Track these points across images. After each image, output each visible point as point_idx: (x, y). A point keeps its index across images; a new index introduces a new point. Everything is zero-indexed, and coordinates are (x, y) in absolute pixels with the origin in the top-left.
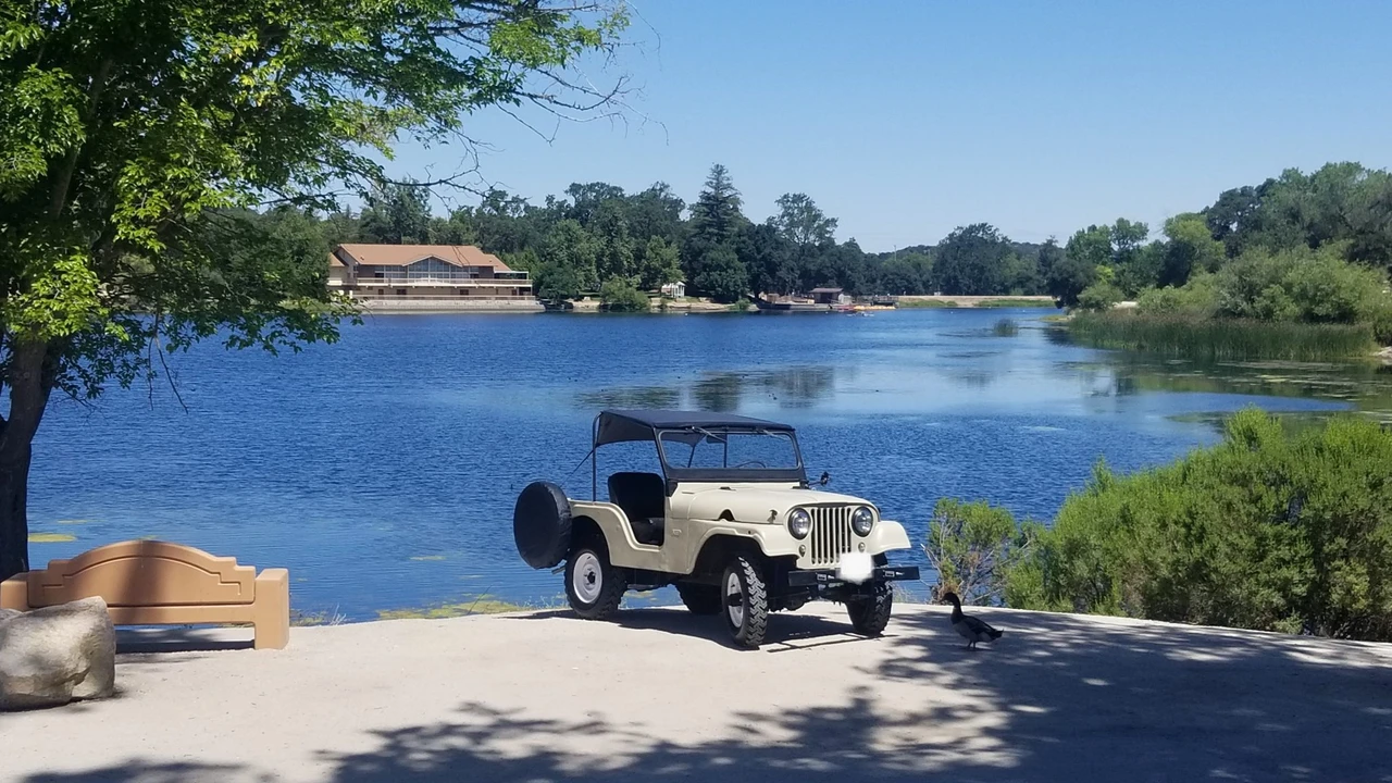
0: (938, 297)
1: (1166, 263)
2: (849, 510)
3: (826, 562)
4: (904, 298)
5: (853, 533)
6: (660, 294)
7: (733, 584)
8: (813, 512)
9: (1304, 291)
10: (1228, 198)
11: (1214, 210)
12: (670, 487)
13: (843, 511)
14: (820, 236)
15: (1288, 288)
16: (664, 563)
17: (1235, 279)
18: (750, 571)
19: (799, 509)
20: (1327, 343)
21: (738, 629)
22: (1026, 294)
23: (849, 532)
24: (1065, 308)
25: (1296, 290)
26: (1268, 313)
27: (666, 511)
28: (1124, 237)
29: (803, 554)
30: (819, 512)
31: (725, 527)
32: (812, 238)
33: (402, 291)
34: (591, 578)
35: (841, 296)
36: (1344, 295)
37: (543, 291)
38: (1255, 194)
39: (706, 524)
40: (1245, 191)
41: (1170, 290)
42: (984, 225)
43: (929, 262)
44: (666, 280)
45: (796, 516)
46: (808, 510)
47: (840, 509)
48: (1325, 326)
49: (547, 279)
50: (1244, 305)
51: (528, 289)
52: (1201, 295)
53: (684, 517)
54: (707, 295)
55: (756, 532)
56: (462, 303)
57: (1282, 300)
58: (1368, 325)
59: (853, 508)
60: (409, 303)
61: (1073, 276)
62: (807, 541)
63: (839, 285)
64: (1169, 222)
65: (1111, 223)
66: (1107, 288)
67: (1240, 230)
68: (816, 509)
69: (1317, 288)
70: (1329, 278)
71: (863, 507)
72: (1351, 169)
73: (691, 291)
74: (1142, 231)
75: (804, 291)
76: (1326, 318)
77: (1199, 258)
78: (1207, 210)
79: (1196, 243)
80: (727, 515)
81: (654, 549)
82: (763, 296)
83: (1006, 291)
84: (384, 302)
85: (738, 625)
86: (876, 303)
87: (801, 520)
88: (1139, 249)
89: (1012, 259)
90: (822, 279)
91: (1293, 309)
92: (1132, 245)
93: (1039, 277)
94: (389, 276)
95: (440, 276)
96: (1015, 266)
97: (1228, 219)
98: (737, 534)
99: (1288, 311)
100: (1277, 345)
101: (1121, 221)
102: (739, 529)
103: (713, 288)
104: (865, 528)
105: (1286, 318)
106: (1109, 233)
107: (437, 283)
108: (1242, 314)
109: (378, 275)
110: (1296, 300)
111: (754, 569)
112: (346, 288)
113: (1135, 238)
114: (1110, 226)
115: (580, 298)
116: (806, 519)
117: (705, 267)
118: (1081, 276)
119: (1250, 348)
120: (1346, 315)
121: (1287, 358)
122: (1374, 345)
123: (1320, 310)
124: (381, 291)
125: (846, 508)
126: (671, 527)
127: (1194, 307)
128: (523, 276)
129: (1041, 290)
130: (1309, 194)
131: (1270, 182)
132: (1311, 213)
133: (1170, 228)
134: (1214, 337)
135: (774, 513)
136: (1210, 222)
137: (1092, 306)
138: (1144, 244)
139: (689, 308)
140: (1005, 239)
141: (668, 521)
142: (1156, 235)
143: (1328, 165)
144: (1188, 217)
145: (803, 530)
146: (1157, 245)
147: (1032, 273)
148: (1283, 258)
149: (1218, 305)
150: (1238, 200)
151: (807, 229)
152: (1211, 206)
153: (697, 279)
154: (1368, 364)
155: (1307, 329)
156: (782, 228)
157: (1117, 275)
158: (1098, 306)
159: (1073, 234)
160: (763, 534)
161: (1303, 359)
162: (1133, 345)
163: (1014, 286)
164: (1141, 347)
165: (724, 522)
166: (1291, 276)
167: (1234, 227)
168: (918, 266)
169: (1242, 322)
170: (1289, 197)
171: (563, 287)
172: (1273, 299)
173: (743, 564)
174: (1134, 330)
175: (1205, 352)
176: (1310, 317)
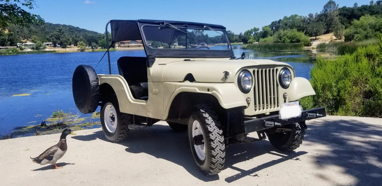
0: (222, 44)
1: (263, 35)
2: (277, 70)
3: (264, 108)
4: (216, 44)
5: (280, 87)
6: (174, 45)
7: (196, 128)
8: (254, 72)
9: (290, 37)
10: (273, 23)
11: (271, 25)
12: (150, 61)
13: (273, 71)
14: (201, 34)
15: (288, 37)
16: (149, 112)
17: (277, 36)
18: (210, 120)
19: (245, 70)
20: (295, 46)
21: (202, 162)
22: (237, 42)
23: (277, 85)
24: (245, 44)
25: (289, 37)
26: (284, 42)
27: (148, 77)
28: (255, 31)
29: (249, 104)
30: (258, 71)
31: (189, 87)
32: (200, 34)
33: (128, 46)
34: (113, 118)
35: (205, 44)
36: (298, 37)
37: (153, 46)
38: (278, 22)
39: (175, 85)
40: (276, 22)
41: (265, 39)
42: (229, 31)
43: (220, 38)
44: (175, 43)
45: (243, 76)
46: (251, 70)
47: (272, 69)
48: (295, 43)
49: (154, 43)
50: (279, 40)
51: (150, 45)
52: (270, 40)
53: (160, 81)
54: (182, 45)
55: (215, 89)
56: (139, 48)
57: (287, 39)
58: (302, 43)
59: (280, 68)
60: (130, 49)
61: (246, 38)
62: (251, 94)
63: (205, 42)
64: (263, 28)
65: (253, 28)
66: (253, 40)
67: (275, 29)
68: (256, 70)
69: (293, 37)
70: (295, 34)
71: (285, 68)
72: (296, 16)
73: (179, 44)
74: (258, 29)
75: (199, 44)
76: (295, 42)
77: (269, 34)
78: (269, 25)
79: (268, 31)
80: (190, 78)
81: (143, 103)
82: (192, 45)
83: (233, 42)
84: (126, 48)
85: (202, 159)
86: (211, 45)
87: (247, 79)
88: (258, 33)
89: (234, 36)
90: (202, 41)
91: (289, 41)
92: (256, 32)
93: (239, 40)
94: (126, 44)
95: (135, 43)
96: (235, 38)
97: (273, 27)
98: (198, 91)
99: (287, 41)
100: (286, 47)
101: (254, 28)
102: (200, 88)
103: (183, 44)
104: (287, 83)
105: (287, 42)
106: (252, 30)
107: (135, 45)
108: (279, 42)
109: (124, 44)
110: (289, 39)
111: (213, 119)
112: (119, 46)
113: (257, 31)
114: (253, 29)
115: (160, 47)
116: (250, 78)
117: (181, 40)
118: (247, 38)
119: (281, 48)
120: (298, 41)
121: (288, 49)
122: (304, 46)
123: (294, 40)
124: (125, 46)
125: (275, 69)
126: (152, 87)
127: (270, 42)
128: (150, 43)
129: (240, 42)
130: (289, 20)
131: (280, 20)
132: (289, 24)
133: (263, 29)
134: (274, 47)
135: (227, 74)
136: (270, 27)
137: (250, 43)
138: (259, 32)
139: (179, 48)
140: (233, 33)
141: (150, 84)
142: (261, 30)
143: (292, 15)
144: (266, 26)
145: (248, 86)
146: (261, 32)
147: (238, 39)
148: (286, 31)
149: (274, 41)
150: (275, 23)
151: (199, 33)
152: (270, 25)
153: (180, 42)
154: (303, 50)
155: (291, 44)
156: (194, 33)
157: (254, 37)
158: (251, 43)
159: (245, 32)
160: (220, 90)
161: (291, 49)
162: (259, 49)
163: (235, 41)
164: (261, 49)
165: (188, 83)
166: (288, 34)
167: (274, 28)
168: (218, 39)
169: (279, 43)
170: (285, 21)
171: (157, 45)
172: (285, 39)
173: (204, 115)
174: (259, 46)
175: (273, 49)
176: (292, 42)
